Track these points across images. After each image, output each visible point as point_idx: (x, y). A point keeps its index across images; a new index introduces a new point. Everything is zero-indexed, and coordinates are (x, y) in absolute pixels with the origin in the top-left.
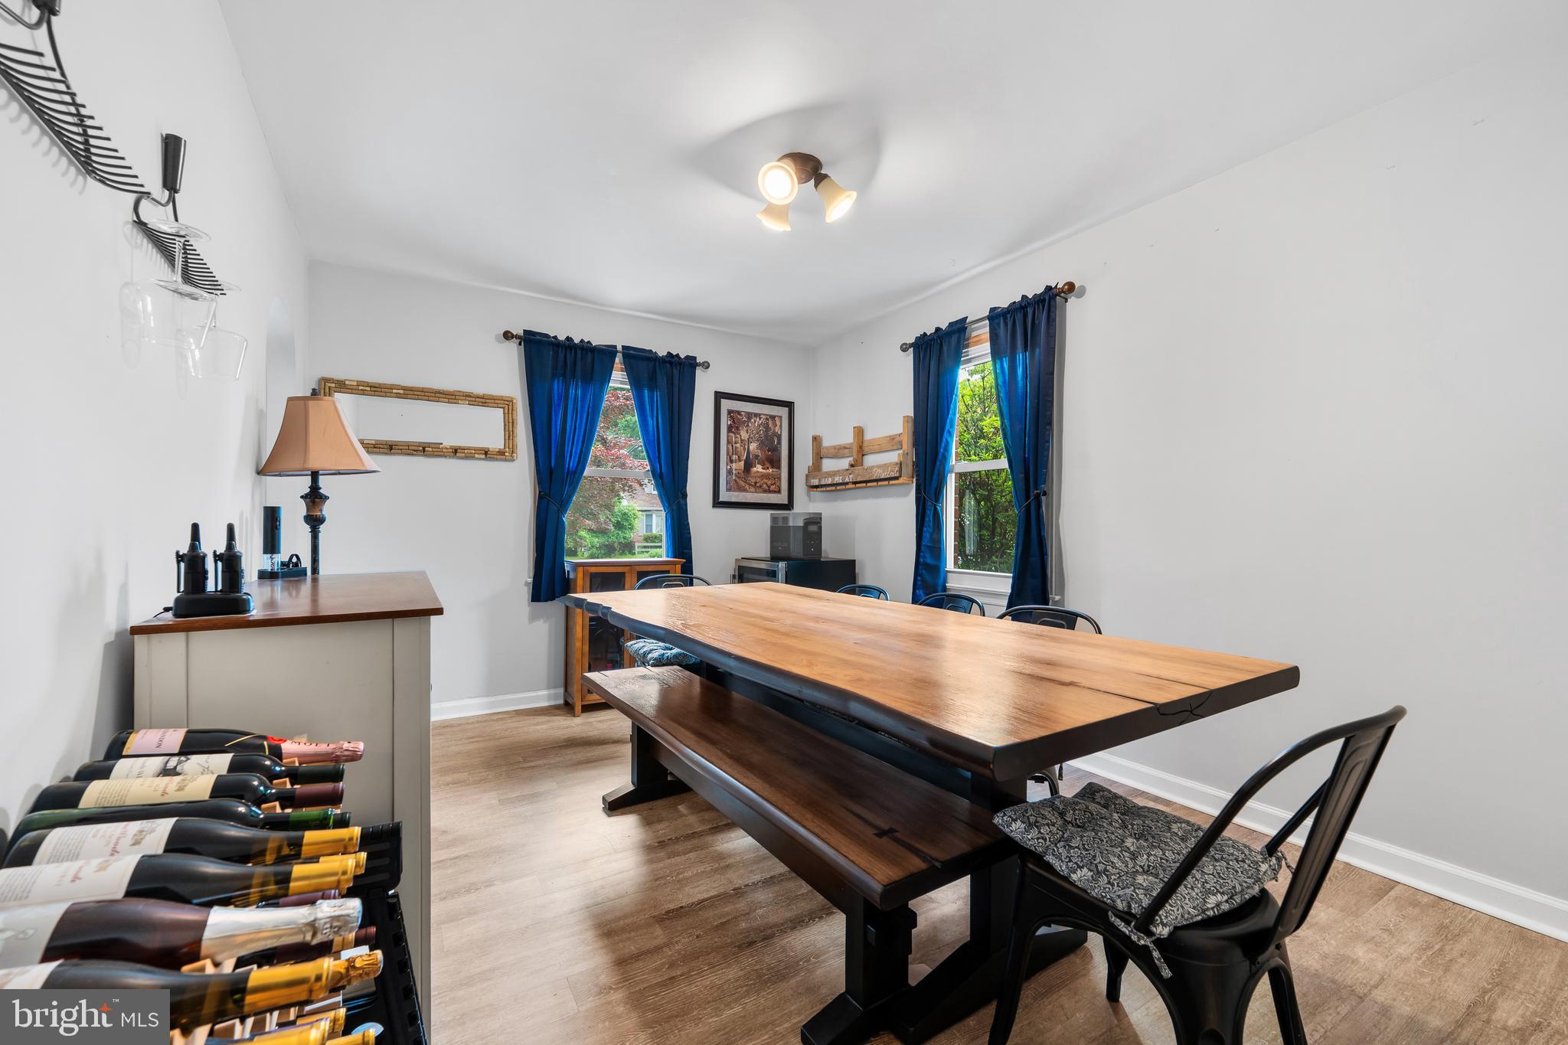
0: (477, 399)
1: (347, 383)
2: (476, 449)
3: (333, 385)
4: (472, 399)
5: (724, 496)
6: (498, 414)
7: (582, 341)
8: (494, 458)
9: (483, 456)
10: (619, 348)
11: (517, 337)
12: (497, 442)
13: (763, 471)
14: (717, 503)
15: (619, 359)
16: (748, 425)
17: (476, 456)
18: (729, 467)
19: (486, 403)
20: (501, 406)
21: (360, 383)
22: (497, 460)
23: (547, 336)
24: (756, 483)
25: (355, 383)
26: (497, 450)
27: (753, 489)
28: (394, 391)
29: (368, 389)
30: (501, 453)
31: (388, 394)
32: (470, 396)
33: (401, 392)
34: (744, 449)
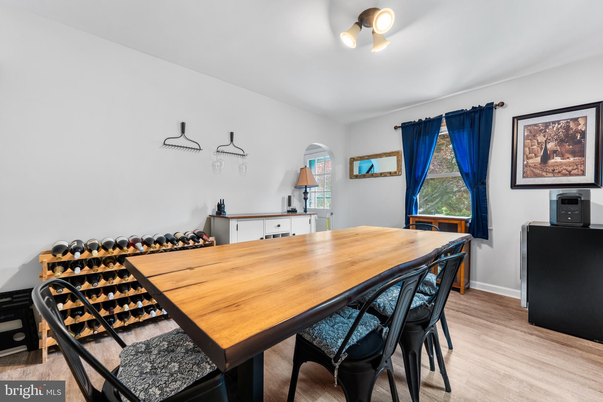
0: (388, 155)
1: (355, 158)
2: (387, 173)
3: (352, 160)
4: (386, 155)
5: (520, 181)
6: (394, 158)
7: (426, 118)
8: (393, 175)
9: (389, 175)
10: (444, 115)
11: (399, 127)
12: (394, 169)
13: (562, 161)
14: (514, 185)
15: (444, 120)
16: (545, 132)
17: (387, 175)
18: (525, 163)
19: (390, 155)
20: (395, 155)
21: (358, 157)
22: (394, 176)
23: (411, 122)
24: (554, 170)
25: (357, 158)
26: (394, 172)
27: (552, 175)
28: (366, 158)
29: (359, 159)
30: (395, 173)
31: (364, 159)
32: (385, 154)
33: (367, 157)
34: (541, 148)
